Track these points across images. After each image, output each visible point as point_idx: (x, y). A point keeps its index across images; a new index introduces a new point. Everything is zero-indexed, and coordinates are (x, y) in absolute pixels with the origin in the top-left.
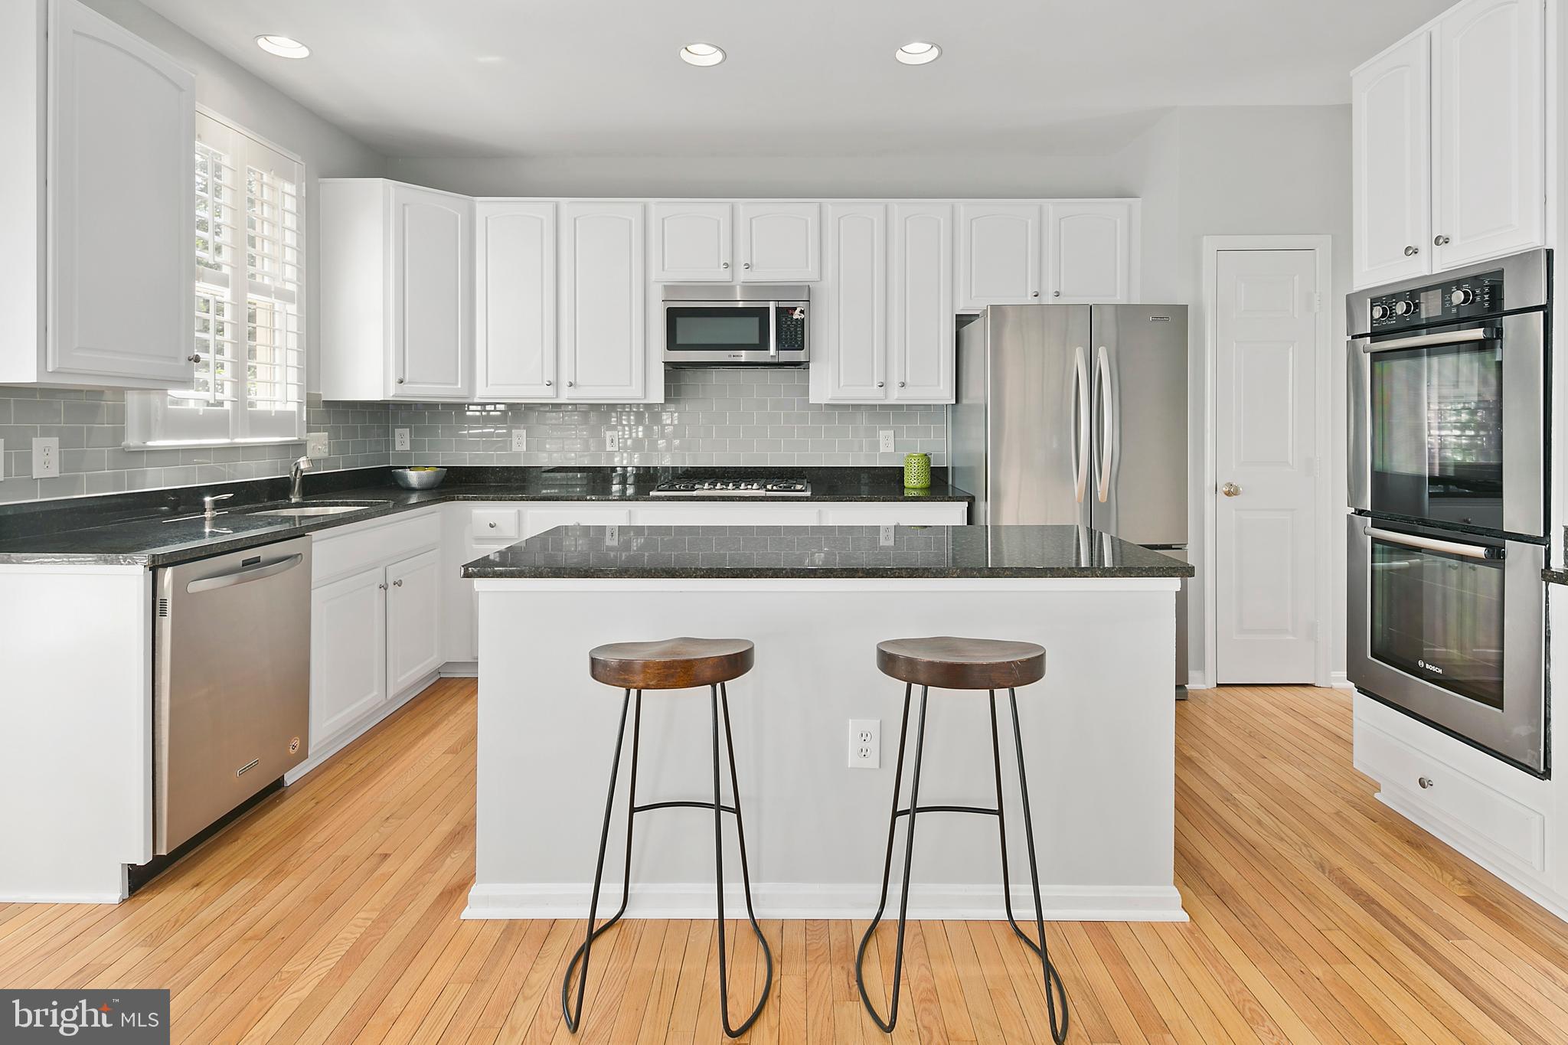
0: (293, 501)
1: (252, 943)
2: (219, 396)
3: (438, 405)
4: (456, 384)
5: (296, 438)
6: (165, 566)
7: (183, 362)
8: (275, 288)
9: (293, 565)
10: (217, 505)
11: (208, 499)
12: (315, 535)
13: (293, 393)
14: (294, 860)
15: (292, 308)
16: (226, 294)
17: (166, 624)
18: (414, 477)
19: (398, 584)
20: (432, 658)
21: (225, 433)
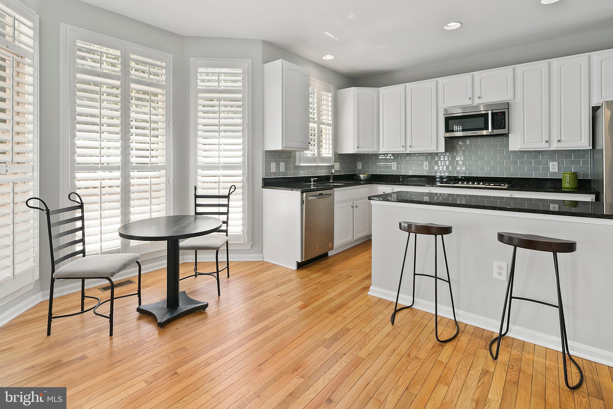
0: (331, 181)
1: (321, 284)
2: (314, 153)
3: (369, 155)
4: (374, 148)
5: (331, 164)
6: (304, 192)
7: (307, 144)
8: (327, 123)
9: (330, 196)
10: (314, 181)
11: (312, 179)
12: (335, 189)
13: (331, 151)
14: (330, 272)
15: (331, 128)
16: (315, 126)
17: (304, 206)
18: (362, 176)
19: (357, 207)
20: (366, 232)
21: (315, 162)
